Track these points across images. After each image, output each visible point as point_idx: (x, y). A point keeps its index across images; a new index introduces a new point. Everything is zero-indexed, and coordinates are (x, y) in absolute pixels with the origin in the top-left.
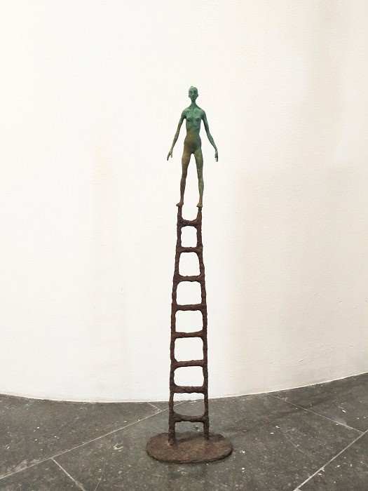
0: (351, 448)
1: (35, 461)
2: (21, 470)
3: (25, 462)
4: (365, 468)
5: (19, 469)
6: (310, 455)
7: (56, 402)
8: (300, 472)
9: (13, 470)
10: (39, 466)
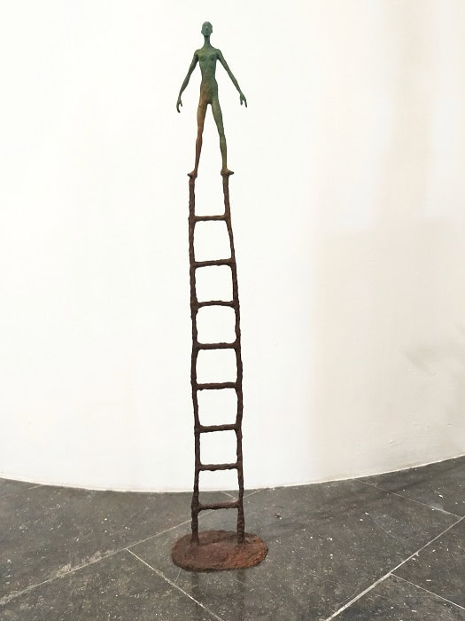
0: (448, 533)
1: (108, 551)
2: (95, 561)
3: (98, 553)
4: (462, 552)
5: (93, 560)
6: (403, 540)
7: (120, 493)
8: (392, 557)
9: (87, 561)
10: (114, 556)
